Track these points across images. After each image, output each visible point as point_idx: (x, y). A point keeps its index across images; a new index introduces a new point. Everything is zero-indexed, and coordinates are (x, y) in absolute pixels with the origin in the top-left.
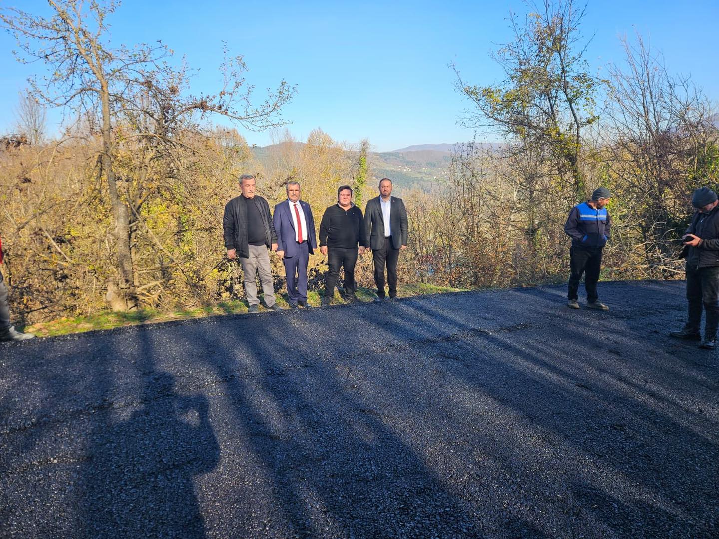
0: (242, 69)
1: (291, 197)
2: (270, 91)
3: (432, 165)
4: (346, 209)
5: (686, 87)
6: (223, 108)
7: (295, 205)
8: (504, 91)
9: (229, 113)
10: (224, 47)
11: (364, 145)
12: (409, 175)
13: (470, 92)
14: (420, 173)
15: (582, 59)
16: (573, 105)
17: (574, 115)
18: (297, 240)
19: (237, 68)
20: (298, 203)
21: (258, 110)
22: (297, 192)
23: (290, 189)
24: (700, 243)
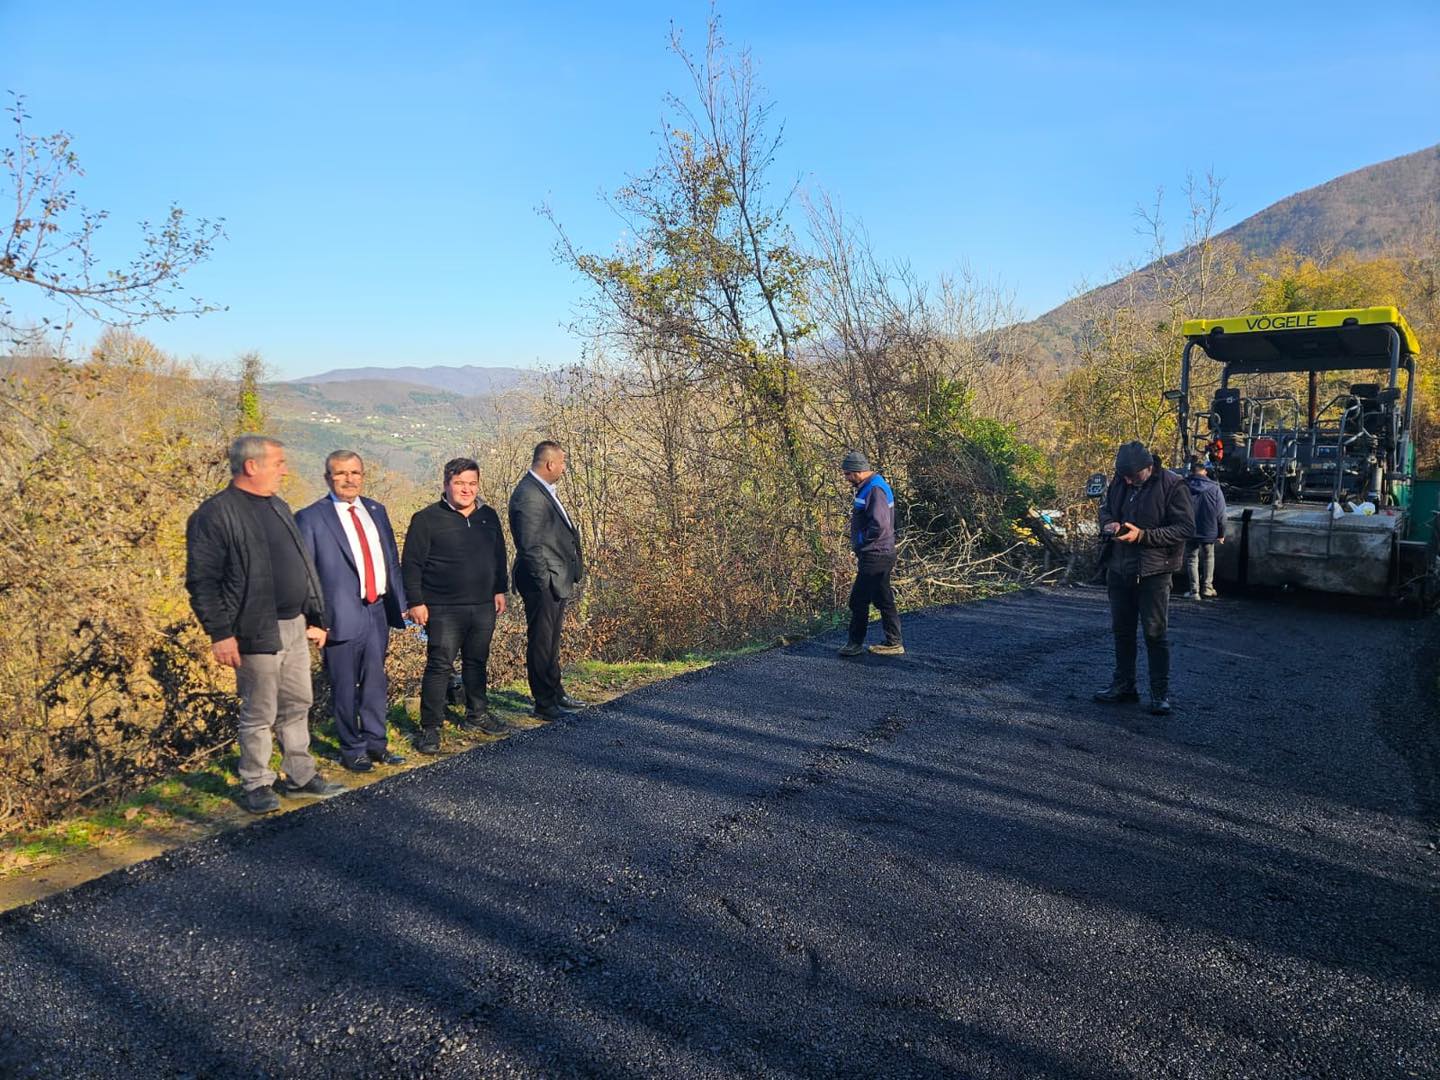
0: (65, 169)
1: (340, 490)
2: (148, 230)
3: (388, 410)
4: (466, 513)
5: (907, 281)
6: (20, 265)
7: (351, 510)
8: (646, 269)
9: (37, 276)
10: (15, 107)
11: (249, 366)
12: (337, 432)
13: (586, 265)
14: (361, 425)
15: (783, 224)
16: (775, 302)
17: (776, 319)
18: (363, 596)
19: (46, 165)
20: (358, 503)
21: (122, 274)
22: (357, 476)
23: (339, 469)
24: (1140, 538)
